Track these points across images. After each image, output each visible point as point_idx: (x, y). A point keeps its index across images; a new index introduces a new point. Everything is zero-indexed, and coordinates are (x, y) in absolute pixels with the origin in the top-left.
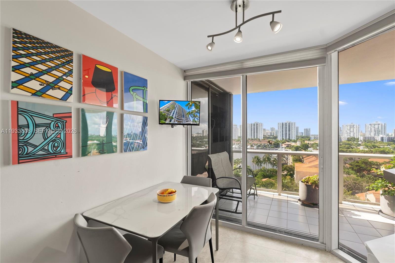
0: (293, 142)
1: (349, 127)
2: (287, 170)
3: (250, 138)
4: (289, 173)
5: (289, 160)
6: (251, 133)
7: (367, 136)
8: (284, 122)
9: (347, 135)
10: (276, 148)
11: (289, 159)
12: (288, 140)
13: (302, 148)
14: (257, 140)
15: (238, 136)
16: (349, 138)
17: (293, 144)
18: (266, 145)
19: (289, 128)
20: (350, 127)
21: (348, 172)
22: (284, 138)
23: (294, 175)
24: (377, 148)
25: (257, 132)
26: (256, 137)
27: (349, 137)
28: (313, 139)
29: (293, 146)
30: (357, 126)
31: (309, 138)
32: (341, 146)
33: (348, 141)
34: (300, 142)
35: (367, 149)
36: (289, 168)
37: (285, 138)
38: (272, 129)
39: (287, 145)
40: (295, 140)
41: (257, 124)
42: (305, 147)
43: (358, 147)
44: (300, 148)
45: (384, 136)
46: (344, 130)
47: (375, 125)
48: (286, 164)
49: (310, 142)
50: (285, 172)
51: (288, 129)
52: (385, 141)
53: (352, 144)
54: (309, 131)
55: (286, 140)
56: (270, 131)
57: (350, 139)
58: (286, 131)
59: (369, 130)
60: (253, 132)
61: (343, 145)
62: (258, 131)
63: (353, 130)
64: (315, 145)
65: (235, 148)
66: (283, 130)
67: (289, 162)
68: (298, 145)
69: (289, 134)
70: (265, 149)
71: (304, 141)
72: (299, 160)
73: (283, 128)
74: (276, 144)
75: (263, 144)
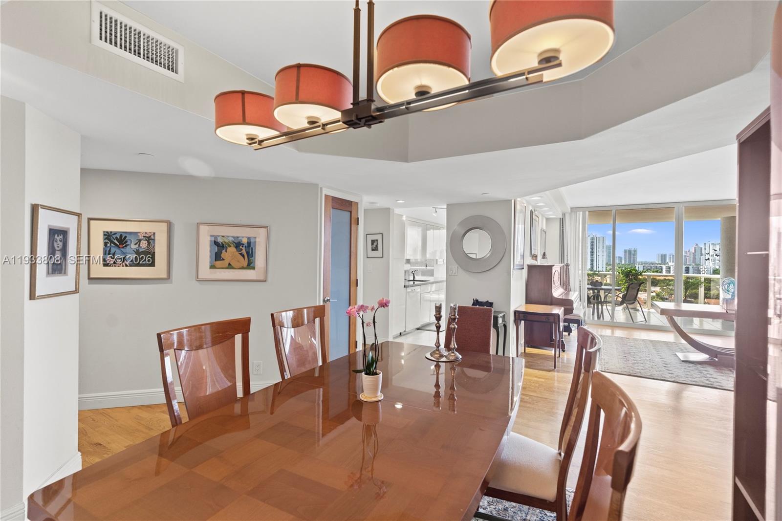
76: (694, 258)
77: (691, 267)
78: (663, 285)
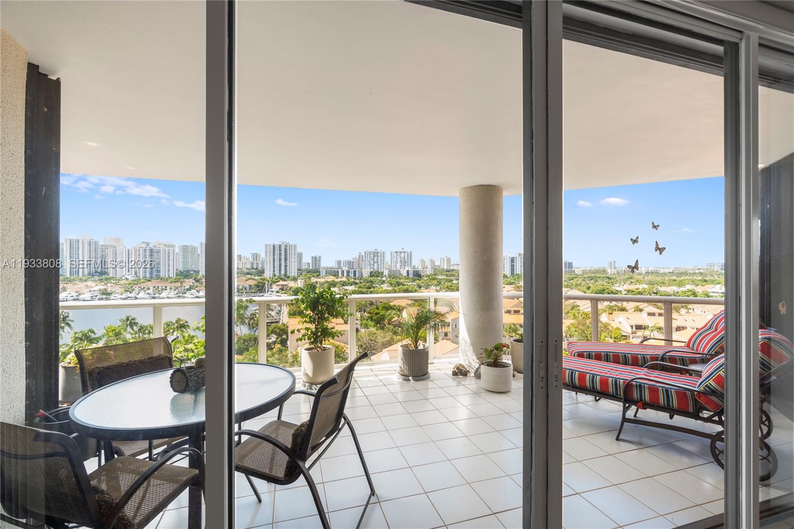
0: (292, 280)
1: (372, 254)
2: (276, 333)
4: (280, 338)
5: (282, 315)
7: (393, 269)
8: (277, 243)
9: (370, 267)
10: (259, 293)
11: (282, 313)
12: (283, 277)
15: (177, 270)
16: (372, 272)
17: (292, 284)
19: (286, 255)
20: (374, 255)
21: (366, 324)
22: (276, 274)
23: (288, 342)
24: (401, 286)
27: (372, 270)
28: (324, 274)
30: (382, 253)
31: (318, 273)
33: (370, 276)
34: (304, 281)
35: (390, 288)
36: (279, 328)
37: (278, 272)
38: (255, 256)
39: (280, 287)
40: (296, 276)
43: (382, 286)
45: (410, 269)
46: (366, 261)
47: (401, 252)
48: (277, 322)
49: (318, 280)
50: (272, 338)
51: (283, 257)
52: (411, 276)
53: (375, 282)
54: (319, 261)
55: (280, 278)
56: (250, 260)
57: (373, 274)
58: (280, 260)
59: (395, 260)
61: (363, 283)
63: (378, 259)
64: (326, 285)
65: (168, 297)
66: (274, 259)
67: (281, 317)
68: (299, 286)
69: (286, 266)
71: (309, 278)
72: (298, 312)
73: (274, 255)
74: (260, 284)
76: (359, 264)
77: (357, 270)
78: (339, 286)
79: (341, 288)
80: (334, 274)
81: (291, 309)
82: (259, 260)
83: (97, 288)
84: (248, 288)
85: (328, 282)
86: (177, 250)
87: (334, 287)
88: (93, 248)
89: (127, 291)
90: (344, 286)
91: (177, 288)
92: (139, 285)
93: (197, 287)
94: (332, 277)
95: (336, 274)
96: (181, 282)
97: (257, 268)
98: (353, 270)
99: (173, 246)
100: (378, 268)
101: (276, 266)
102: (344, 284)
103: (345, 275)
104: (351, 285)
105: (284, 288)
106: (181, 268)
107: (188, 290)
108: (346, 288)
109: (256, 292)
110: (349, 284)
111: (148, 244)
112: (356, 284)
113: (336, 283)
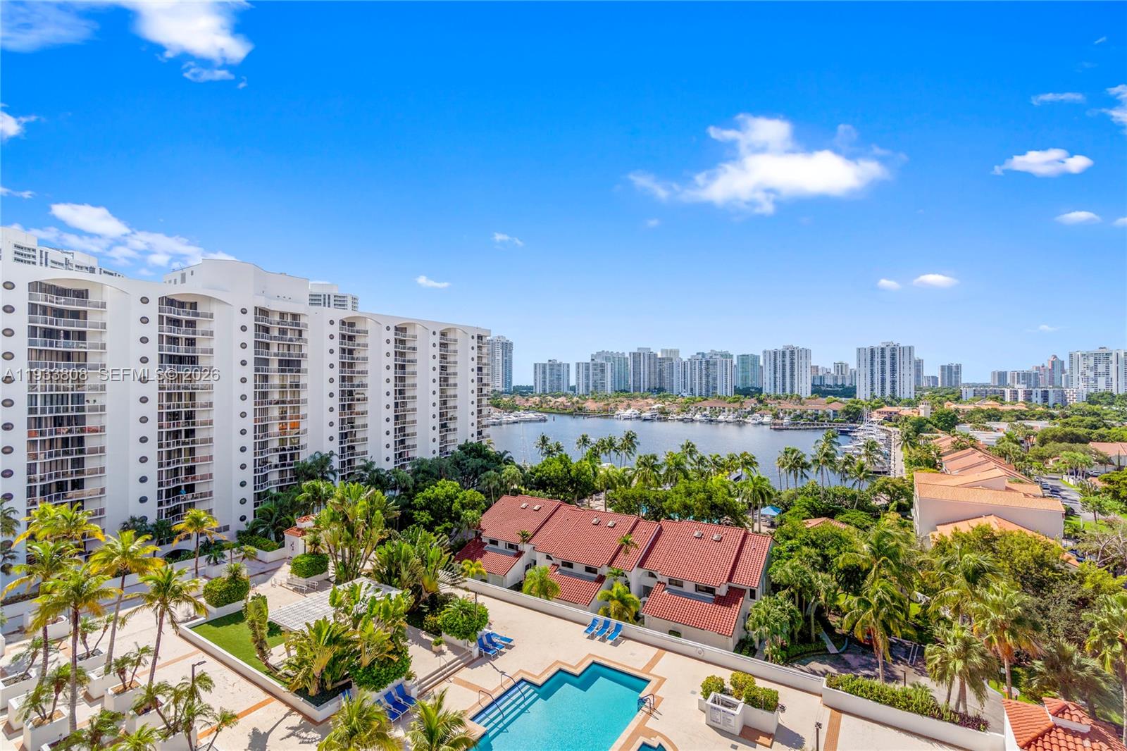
0: (904, 405)
1: (1092, 359)
2: (888, 492)
3: (772, 393)
4: (895, 503)
5: (892, 462)
6: (775, 378)
8: (877, 344)
9: (1085, 384)
10: (851, 423)
11: (892, 458)
12: (889, 399)
13: (935, 425)
14: (791, 398)
15: (735, 387)
16: (1092, 394)
17: (906, 411)
18: (820, 413)
19: (893, 365)
20: (1095, 359)
22: (876, 394)
23: (912, 511)
25: (792, 375)
26: (788, 392)
27: (1092, 390)
28: (971, 395)
29: (906, 419)
31: (957, 395)
32: (1069, 420)
33: (1089, 403)
34: (930, 407)
36: (894, 485)
37: (880, 392)
38: (840, 367)
39: (886, 415)
40: (913, 398)
41: (792, 353)
42: (946, 421)
44: (930, 423)
46: (1075, 370)
48: (885, 473)
49: (961, 407)
50: (881, 499)
51: (888, 367)
53: (1106, 414)
54: (957, 373)
55: (884, 401)
56: (833, 372)
57: (1094, 398)
58: (883, 372)
60: (779, 375)
61: (1074, 418)
62: (796, 373)
63: (1107, 368)
64: (977, 416)
65: (726, 421)
66: (872, 371)
67: (892, 466)
68: (922, 414)
69: (893, 382)
70: (818, 425)
71: (941, 403)
72: (926, 460)
73: (872, 364)
74: (850, 410)
75: (809, 412)
76: (1053, 378)
77: (1050, 390)
78: (1011, 419)
79: (1016, 423)
80: (994, 396)
81: (911, 453)
82: (846, 372)
83: (655, 407)
84: (831, 415)
85: (983, 411)
86: (735, 362)
87: (998, 420)
88: (652, 361)
89: (683, 411)
90: (1020, 419)
91: (736, 410)
92: (695, 405)
93: (761, 409)
94: (991, 402)
95: (999, 398)
96: (742, 403)
97: (843, 385)
98: (1039, 390)
99: (731, 356)
100: (1108, 385)
101: (876, 381)
102: (1020, 416)
103: (1021, 398)
104: (1038, 419)
105: (893, 418)
106: (740, 385)
107: (749, 413)
108: (1027, 423)
109: (845, 422)
110: (1034, 416)
111: (703, 355)
112: (1052, 417)
113: (1002, 413)
